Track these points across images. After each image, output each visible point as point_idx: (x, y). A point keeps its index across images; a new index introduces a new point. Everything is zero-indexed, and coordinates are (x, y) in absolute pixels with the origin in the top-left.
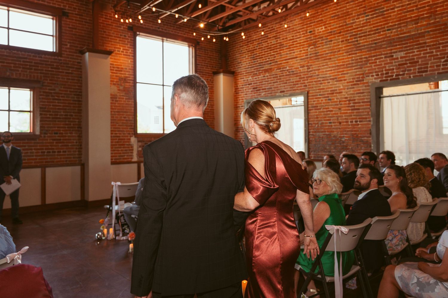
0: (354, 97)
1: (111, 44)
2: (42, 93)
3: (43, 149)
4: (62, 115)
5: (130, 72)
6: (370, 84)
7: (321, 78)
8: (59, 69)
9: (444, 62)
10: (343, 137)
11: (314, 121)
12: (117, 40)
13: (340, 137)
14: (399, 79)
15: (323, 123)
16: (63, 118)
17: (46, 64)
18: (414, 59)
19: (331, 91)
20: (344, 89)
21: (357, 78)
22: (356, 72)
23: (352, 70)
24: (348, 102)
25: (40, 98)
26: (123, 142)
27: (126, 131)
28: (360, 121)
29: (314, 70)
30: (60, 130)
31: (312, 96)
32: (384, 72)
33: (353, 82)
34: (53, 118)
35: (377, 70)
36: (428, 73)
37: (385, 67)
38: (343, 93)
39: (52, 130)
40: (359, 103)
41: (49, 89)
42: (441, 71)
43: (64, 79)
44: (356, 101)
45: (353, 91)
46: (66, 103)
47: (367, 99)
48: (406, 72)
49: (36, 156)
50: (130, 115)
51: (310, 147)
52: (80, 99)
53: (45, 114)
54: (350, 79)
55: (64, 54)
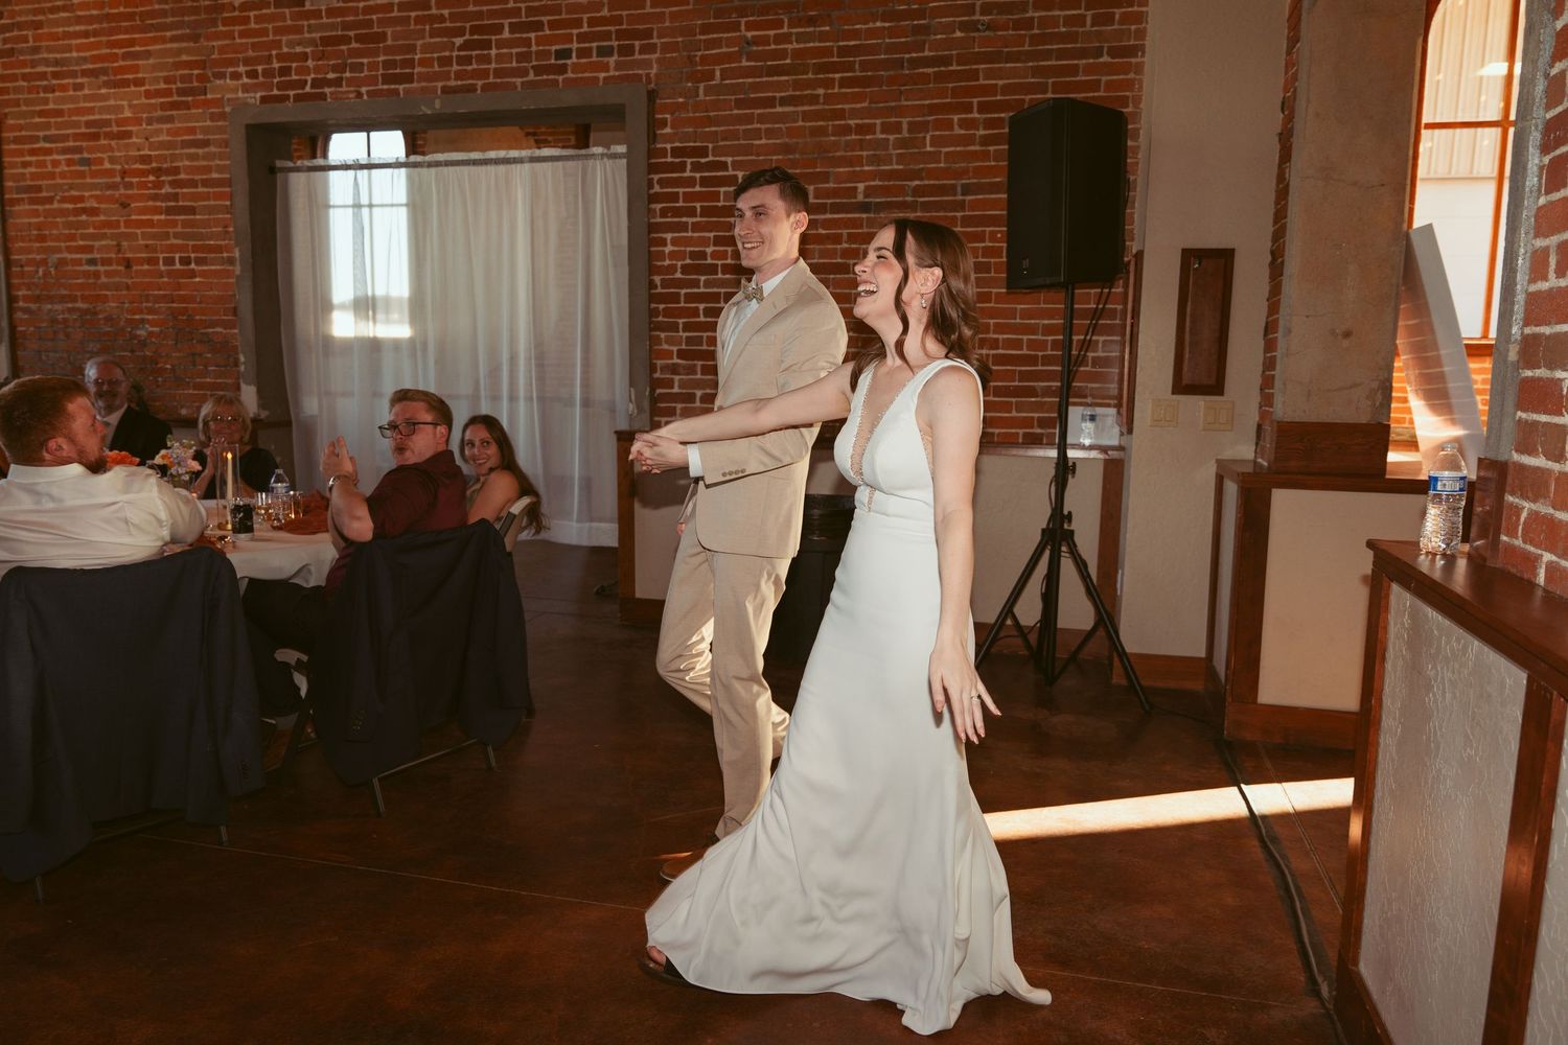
0: (174, 158)
6: (228, 109)
7: (47, 62)
9: (461, 48)
10: (142, 321)
11: (29, 251)
13: (130, 322)
14: (323, 97)
15: (62, 262)
18: (369, 24)
19: (89, 124)
20: (138, 121)
21: (183, 79)
22: (179, 52)
23: (164, 40)
24: (151, 178)
28: (199, 261)
29: (20, 26)
31: (17, 140)
32: (276, 65)
33: (168, 93)
35: (251, 53)
36: (415, 85)
37: (277, 44)
38: (134, 140)
40: (193, 183)
42: (453, 83)
44: (182, 176)
45: (169, 132)
47: (220, 169)
48: (348, 75)
51: (21, 364)
54: (156, 80)
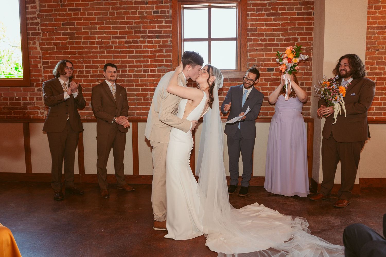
2: (251, 7)
4: (280, 40)
25: (248, 15)
34: (266, 45)
39: (265, 65)
46: (287, 19)
52: (311, 11)
53: (255, 40)
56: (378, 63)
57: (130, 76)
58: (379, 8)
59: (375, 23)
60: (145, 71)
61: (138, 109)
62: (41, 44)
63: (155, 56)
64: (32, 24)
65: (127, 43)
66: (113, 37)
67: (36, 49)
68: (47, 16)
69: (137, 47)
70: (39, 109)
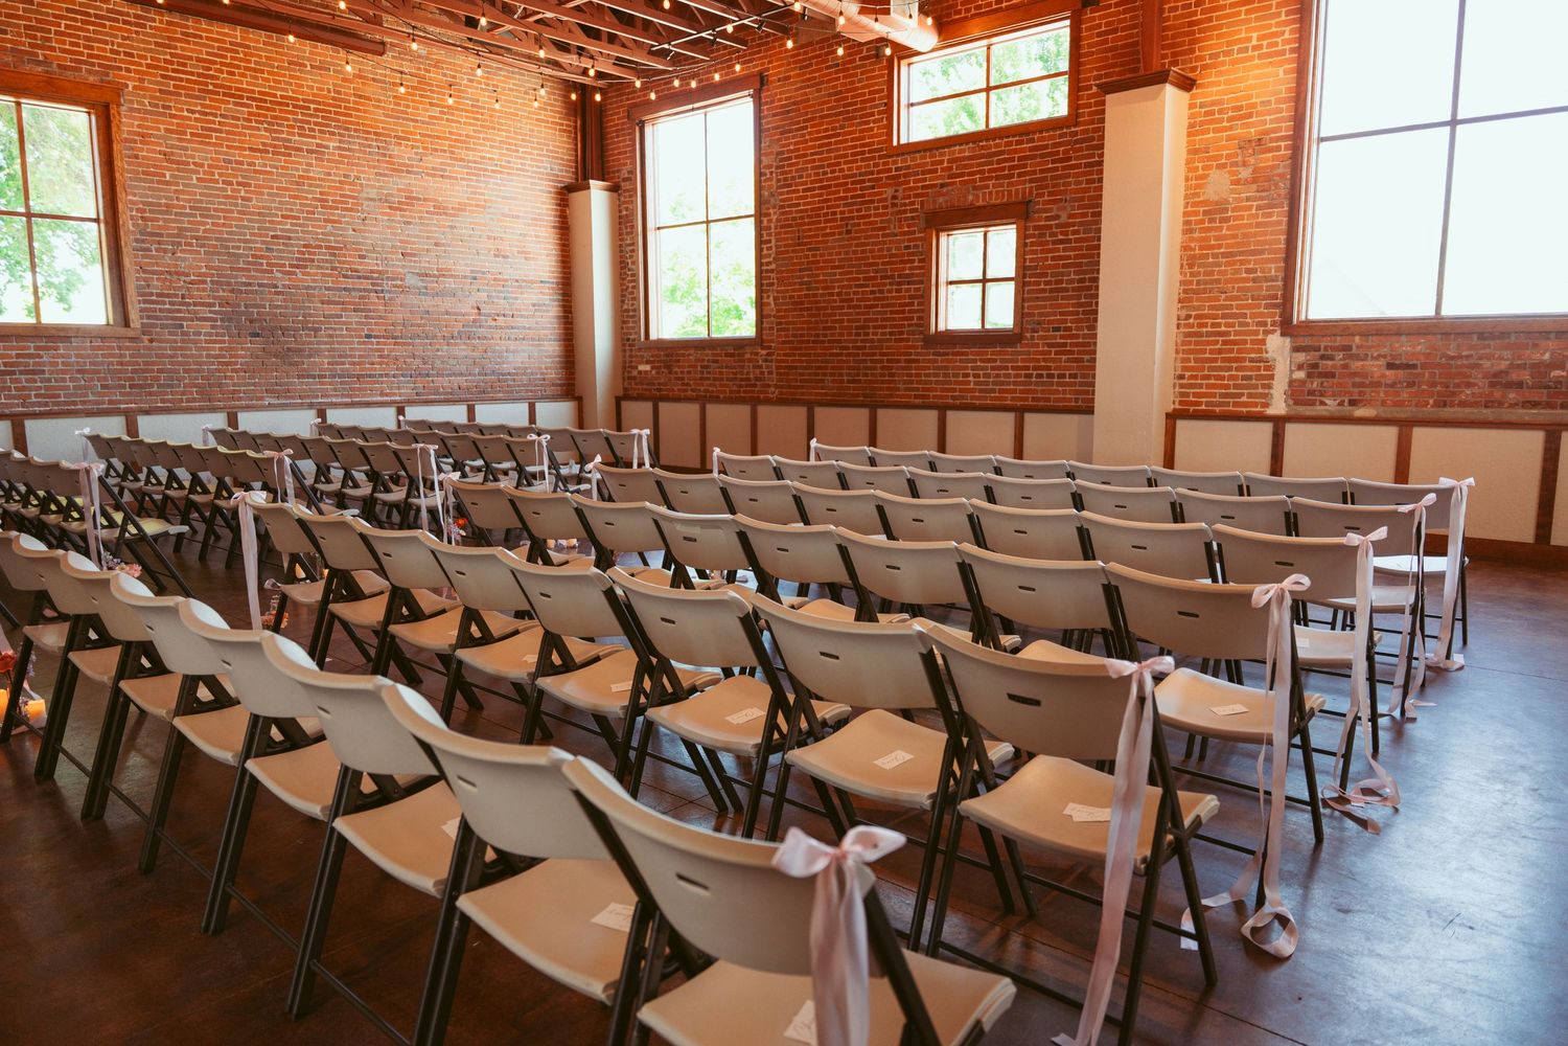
1: (1219, 37)
2: (1029, 232)
3: (1027, 368)
4: (1071, 281)
5: (1281, 111)
8: (1069, 159)
12: (1239, 13)
16: (1074, 289)
17: (1042, 156)
25: (1025, 245)
26: (1239, 351)
27: (1253, 316)
30: (1065, 321)
34: (1051, 291)
39: (1049, 322)
41: (1047, 219)
43: (1081, 183)
46: (1080, 248)
49: (1015, 383)
50: (1268, 261)
53: (1035, 284)
55: (1083, 114)
56: (1224, 316)
57: (872, 341)
58: (1227, 220)
59: (1220, 246)
60: (891, 334)
61: (881, 389)
62: (775, 299)
63: (903, 312)
64: (767, 271)
65: (873, 292)
66: (856, 286)
67: (769, 304)
68: (784, 259)
69: (883, 299)
70: (769, 386)
